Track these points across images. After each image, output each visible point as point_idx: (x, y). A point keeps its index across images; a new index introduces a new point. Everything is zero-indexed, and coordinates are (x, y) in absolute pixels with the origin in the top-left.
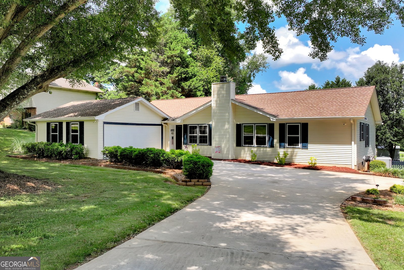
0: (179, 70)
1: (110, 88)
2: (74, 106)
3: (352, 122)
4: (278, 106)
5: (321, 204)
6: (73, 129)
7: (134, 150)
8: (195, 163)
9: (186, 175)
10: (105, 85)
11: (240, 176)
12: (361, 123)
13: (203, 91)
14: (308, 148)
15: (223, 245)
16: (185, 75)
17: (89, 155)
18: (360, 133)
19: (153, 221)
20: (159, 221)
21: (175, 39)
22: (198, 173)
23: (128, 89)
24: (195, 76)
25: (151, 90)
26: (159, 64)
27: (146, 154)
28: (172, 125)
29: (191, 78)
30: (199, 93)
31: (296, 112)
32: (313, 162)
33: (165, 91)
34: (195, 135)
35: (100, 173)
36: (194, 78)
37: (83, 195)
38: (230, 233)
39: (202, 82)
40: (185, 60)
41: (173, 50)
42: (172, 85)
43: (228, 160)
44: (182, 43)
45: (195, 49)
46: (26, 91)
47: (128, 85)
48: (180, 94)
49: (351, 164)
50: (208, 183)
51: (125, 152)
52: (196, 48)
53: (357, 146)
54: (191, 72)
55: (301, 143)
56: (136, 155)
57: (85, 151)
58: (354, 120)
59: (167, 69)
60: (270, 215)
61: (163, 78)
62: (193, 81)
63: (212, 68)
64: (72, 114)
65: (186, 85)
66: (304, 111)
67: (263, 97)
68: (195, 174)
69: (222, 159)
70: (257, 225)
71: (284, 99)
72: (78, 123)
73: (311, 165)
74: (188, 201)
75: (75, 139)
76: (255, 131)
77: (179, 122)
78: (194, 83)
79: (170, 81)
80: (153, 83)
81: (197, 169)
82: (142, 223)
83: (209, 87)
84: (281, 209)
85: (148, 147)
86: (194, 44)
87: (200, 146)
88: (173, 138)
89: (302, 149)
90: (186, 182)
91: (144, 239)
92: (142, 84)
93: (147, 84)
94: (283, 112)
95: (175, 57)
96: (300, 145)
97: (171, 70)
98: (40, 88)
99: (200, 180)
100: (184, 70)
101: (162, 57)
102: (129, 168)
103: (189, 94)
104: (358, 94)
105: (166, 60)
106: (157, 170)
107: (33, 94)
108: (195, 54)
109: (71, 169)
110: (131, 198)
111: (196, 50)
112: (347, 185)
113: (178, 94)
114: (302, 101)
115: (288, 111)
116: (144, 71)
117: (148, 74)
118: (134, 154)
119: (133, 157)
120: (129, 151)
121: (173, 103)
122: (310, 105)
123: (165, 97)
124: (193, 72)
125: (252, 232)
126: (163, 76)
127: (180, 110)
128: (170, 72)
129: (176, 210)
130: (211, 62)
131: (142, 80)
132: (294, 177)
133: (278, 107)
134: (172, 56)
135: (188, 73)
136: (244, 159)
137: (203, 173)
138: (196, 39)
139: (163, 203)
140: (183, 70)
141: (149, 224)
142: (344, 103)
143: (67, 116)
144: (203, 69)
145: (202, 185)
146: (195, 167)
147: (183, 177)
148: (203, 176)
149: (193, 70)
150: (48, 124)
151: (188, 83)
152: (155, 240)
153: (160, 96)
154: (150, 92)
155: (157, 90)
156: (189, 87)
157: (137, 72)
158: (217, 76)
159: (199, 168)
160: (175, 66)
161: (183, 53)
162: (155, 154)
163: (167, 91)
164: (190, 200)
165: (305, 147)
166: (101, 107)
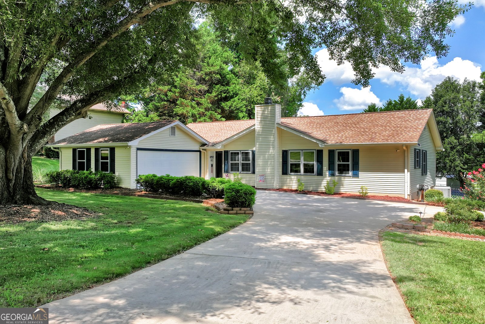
0: (219, 88)
1: (137, 107)
2: (102, 131)
3: (404, 148)
4: (327, 130)
5: (360, 230)
6: (103, 155)
7: (171, 178)
8: (238, 191)
9: (228, 204)
10: (132, 104)
11: (285, 205)
12: (415, 149)
13: (246, 112)
14: (359, 176)
15: (262, 257)
16: (225, 94)
17: (120, 184)
18: (415, 160)
19: (199, 241)
20: (204, 242)
21: (214, 53)
22: (240, 202)
23: (161, 110)
24: (237, 95)
25: (187, 111)
26: (195, 82)
27: (185, 182)
28: (211, 152)
29: (232, 97)
30: (241, 115)
31: (346, 137)
32: (364, 191)
33: (203, 112)
34: (237, 162)
35: (137, 202)
36: (235, 97)
37: (126, 222)
38: (269, 250)
39: (244, 102)
40: (225, 77)
41: (212, 65)
42: (211, 105)
43: (274, 190)
44: (222, 57)
45: (236, 63)
46: (65, 118)
47: (161, 105)
48: (219, 116)
49: (404, 193)
50: (250, 212)
51: (161, 181)
52: (238, 62)
53: (410, 174)
54: (233, 91)
55: (351, 171)
56: (174, 184)
57: (116, 180)
58: (407, 146)
59: (204, 87)
60: (308, 237)
61: (201, 98)
62: (234, 101)
63: (256, 86)
64: (101, 140)
65: (226, 105)
66: (355, 136)
67: (313, 120)
68: (237, 203)
69: (267, 189)
70: (295, 244)
71: (335, 123)
72: (109, 149)
73: (361, 194)
74: (230, 227)
75: (104, 167)
76: (302, 158)
77: (219, 148)
78: (235, 103)
79: (209, 101)
80: (189, 104)
81: (240, 197)
82: (189, 243)
83: (252, 107)
84: (320, 233)
85: (186, 175)
86: (235, 58)
87: (242, 175)
88: (212, 165)
89: (353, 177)
90: (228, 210)
91: (192, 254)
92: (176, 105)
93: (182, 105)
94: (332, 137)
95: (214, 73)
96: (351, 173)
97: (210, 88)
98: (79, 114)
99: (242, 209)
100: (225, 88)
101: (199, 74)
102: (166, 197)
103: (231, 116)
104: (413, 118)
105: (204, 77)
106: (196, 199)
107: (72, 120)
108: (237, 70)
109: (104, 199)
110: (174, 224)
111: (237, 65)
112: (393, 214)
113: (217, 116)
114: (354, 126)
115: (338, 136)
116: (178, 90)
117: (183, 93)
118: (171, 183)
119: (170, 185)
120: (166, 179)
121: (212, 127)
122: (362, 130)
123: (202, 119)
124: (234, 90)
125: (289, 250)
126: (200, 95)
127: (221, 134)
128: (208, 91)
129: (219, 234)
130: (254, 78)
131: (177, 100)
132: (341, 207)
133: (327, 132)
134: (210, 73)
135: (229, 92)
136: (290, 188)
137: (246, 201)
138: (237, 52)
139: (206, 228)
140: (223, 88)
141: (196, 244)
142: (398, 127)
143: (96, 141)
144: (245, 87)
145: (245, 213)
146: (237, 195)
147: (225, 206)
148: (246, 204)
149: (235, 88)
150: (74, 150)
151: (229, 103)
152: (202, 255)
153: (196, 118)
154: (185, 114)
155: (194, 111)
156: (230, 108)
157: (170, 91)
158: (261, 94)
159: (242, 196)
160: (214, 83)
161: (223, 69)
162: (194, 183)
163: (204, 113)
164: (233, 226)
165: (356, 175)
166: (133, 132)
